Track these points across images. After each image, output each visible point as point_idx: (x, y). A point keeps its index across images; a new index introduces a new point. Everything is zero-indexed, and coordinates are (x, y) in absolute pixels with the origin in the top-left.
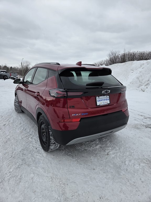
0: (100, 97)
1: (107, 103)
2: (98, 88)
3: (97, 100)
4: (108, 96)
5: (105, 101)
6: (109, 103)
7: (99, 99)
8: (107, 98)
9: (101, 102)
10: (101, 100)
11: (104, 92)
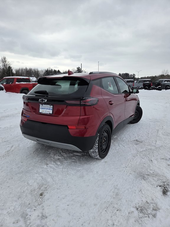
0: (44, 105)
1: (49, 113)
2: (44, 96)
3: (40, 107)
4: (52, 106)
5: (48, 110)
6: (51, 113)
7: (43, 107)
8: (51, 108)
9: (44, 110)
10: (44, 109)
11: (40, 100)
